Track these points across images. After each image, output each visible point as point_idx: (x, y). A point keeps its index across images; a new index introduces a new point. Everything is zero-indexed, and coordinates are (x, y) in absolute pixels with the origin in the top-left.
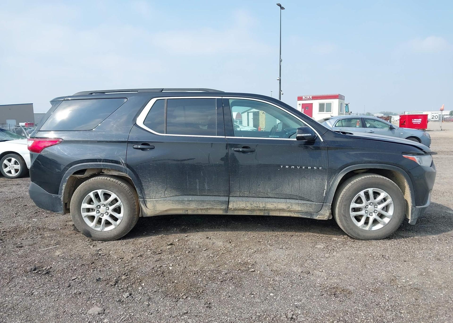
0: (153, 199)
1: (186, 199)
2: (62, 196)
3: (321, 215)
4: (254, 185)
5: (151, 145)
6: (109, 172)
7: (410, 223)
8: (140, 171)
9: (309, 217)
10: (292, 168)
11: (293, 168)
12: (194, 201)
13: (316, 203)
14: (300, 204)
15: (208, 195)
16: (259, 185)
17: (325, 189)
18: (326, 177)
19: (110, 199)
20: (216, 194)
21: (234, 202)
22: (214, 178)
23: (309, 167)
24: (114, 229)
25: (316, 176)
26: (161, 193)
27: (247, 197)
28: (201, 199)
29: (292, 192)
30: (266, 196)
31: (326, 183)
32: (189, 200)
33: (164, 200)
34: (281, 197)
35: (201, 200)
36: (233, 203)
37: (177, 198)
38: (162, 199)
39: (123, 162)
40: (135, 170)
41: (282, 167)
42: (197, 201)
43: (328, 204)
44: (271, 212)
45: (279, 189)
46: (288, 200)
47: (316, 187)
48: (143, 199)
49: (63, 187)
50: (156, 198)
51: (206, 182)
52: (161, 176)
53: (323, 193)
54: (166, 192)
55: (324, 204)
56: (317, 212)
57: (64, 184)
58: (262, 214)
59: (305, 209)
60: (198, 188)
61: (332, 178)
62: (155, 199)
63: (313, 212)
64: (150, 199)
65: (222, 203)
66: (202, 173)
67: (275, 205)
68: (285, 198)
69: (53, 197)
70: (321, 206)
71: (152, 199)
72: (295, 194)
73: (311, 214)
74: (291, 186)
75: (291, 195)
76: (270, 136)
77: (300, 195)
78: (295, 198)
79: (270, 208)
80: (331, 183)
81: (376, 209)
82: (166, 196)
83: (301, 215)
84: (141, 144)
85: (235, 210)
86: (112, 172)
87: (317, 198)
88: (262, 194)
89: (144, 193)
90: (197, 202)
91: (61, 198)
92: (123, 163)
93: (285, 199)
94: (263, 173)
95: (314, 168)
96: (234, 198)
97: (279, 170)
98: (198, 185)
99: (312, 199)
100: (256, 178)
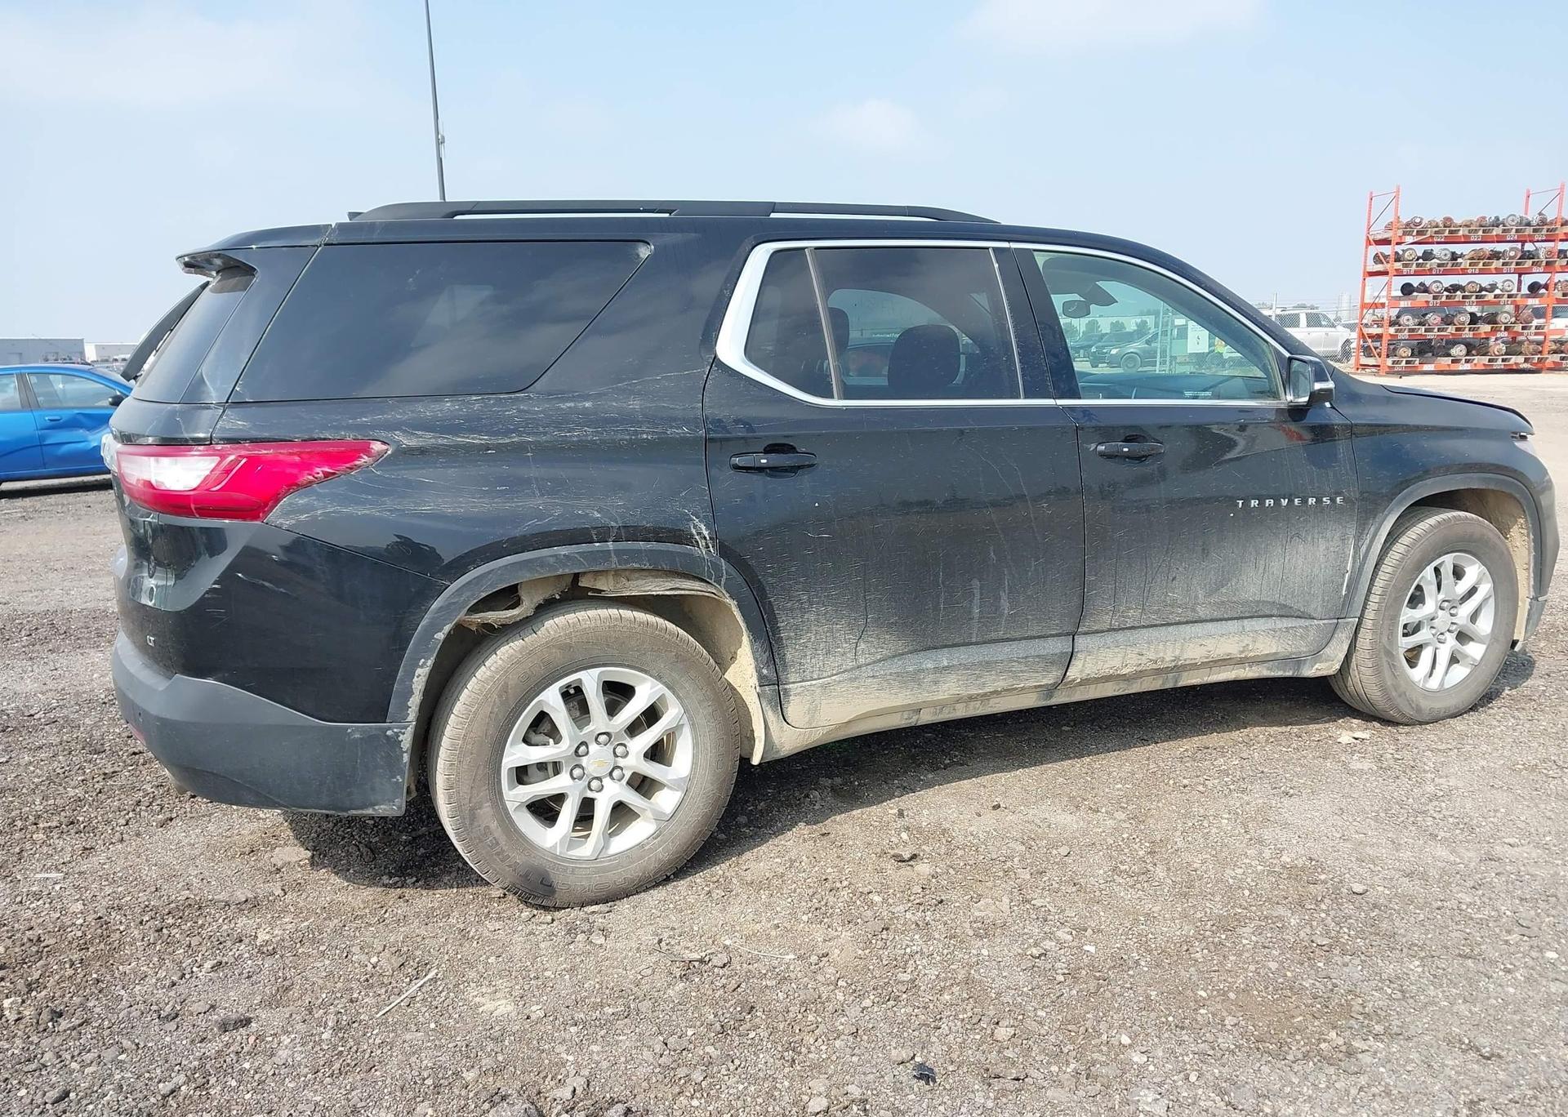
0: (814, 682)
1: (929, 666)
2: (406, 728)
3: (1325, 663)
4: (1159, 580)
5: (803, 450)
6: (627, 584)
8: (770, 568)
9: (1289, 674)
10: (1267, 505)
11: (1269, 505)
12: (958, 667)
13: (1321, 622)
14: (1278, 633)
15: (1008, 640)
16: (1174, 579)
17: (1348, 570)
18: (1351, 531)
19: (633, 709)
20: (1035, 630)
21: (1090, 653)
22: (1033, 568)
23: (1310, 500)
24: (655, 836)
25: (1327, 529)
26: (842, 650)
27: (1133, 628)
28: (981, 659)
29: (1264, 592)
30: (1191, 616)
31: (1350, 551)
32: (942, 665)
33: (852, 680)
34: (1230, 615)
35: (980, 663)
36: (1083, 659)
37: (896, 666)
38: (845, 675)
39: (706, 533)
40: (753, 563)
41: (1240, 506)
42: (966, 667)
43: (1350, 620)
44: (1185, 675)
45: (1229, 585)
46: (1246, 621)
47: (1326, 567)
48: (776, 687)
49: (415, 679)
50: (825, 674)
51: (1006, 588)
52: (846, 582)
53: (1342, 585)
54: (862, 646)
55: (1340, 620)
56: (1316, 654)
57: (422, 667)
58: (1157, 685)
59: (1287, 647)
60: (976, 616)
61: (1366, 532)
62: (820, 681)
63: (1302, 656)
64: (803, 681)
65: (1049, 661)
66: (992, 554)
67: (1210, 644)
68: (1241, 615)
69: (356, 740)
70: (1333, 626)
71: (809, 683)
72: (1268, 599)
73: (1298, 662)
74: (1261, 570)
75: (1258, 602)
77: (1282, 600)
78: (1268, 612)
79: (1191, 659)
80: (1364, 548)
81: (1454, 619)
82: (862, 661)
83: (1268, 669)
85: (1086, 682)
86: (640, 582)
87: (1324, 605)
88: (1180, 611)
89: (783, 658)
90: (968, 669)
91: (400, 739)
92: (705, 538)
94: (1186, 533)
95: (1324, 499)
96: (1090, 638)
97: (1232, 515)
98: (977, 600)
99: (1310, 611)
100: (1167, 553)
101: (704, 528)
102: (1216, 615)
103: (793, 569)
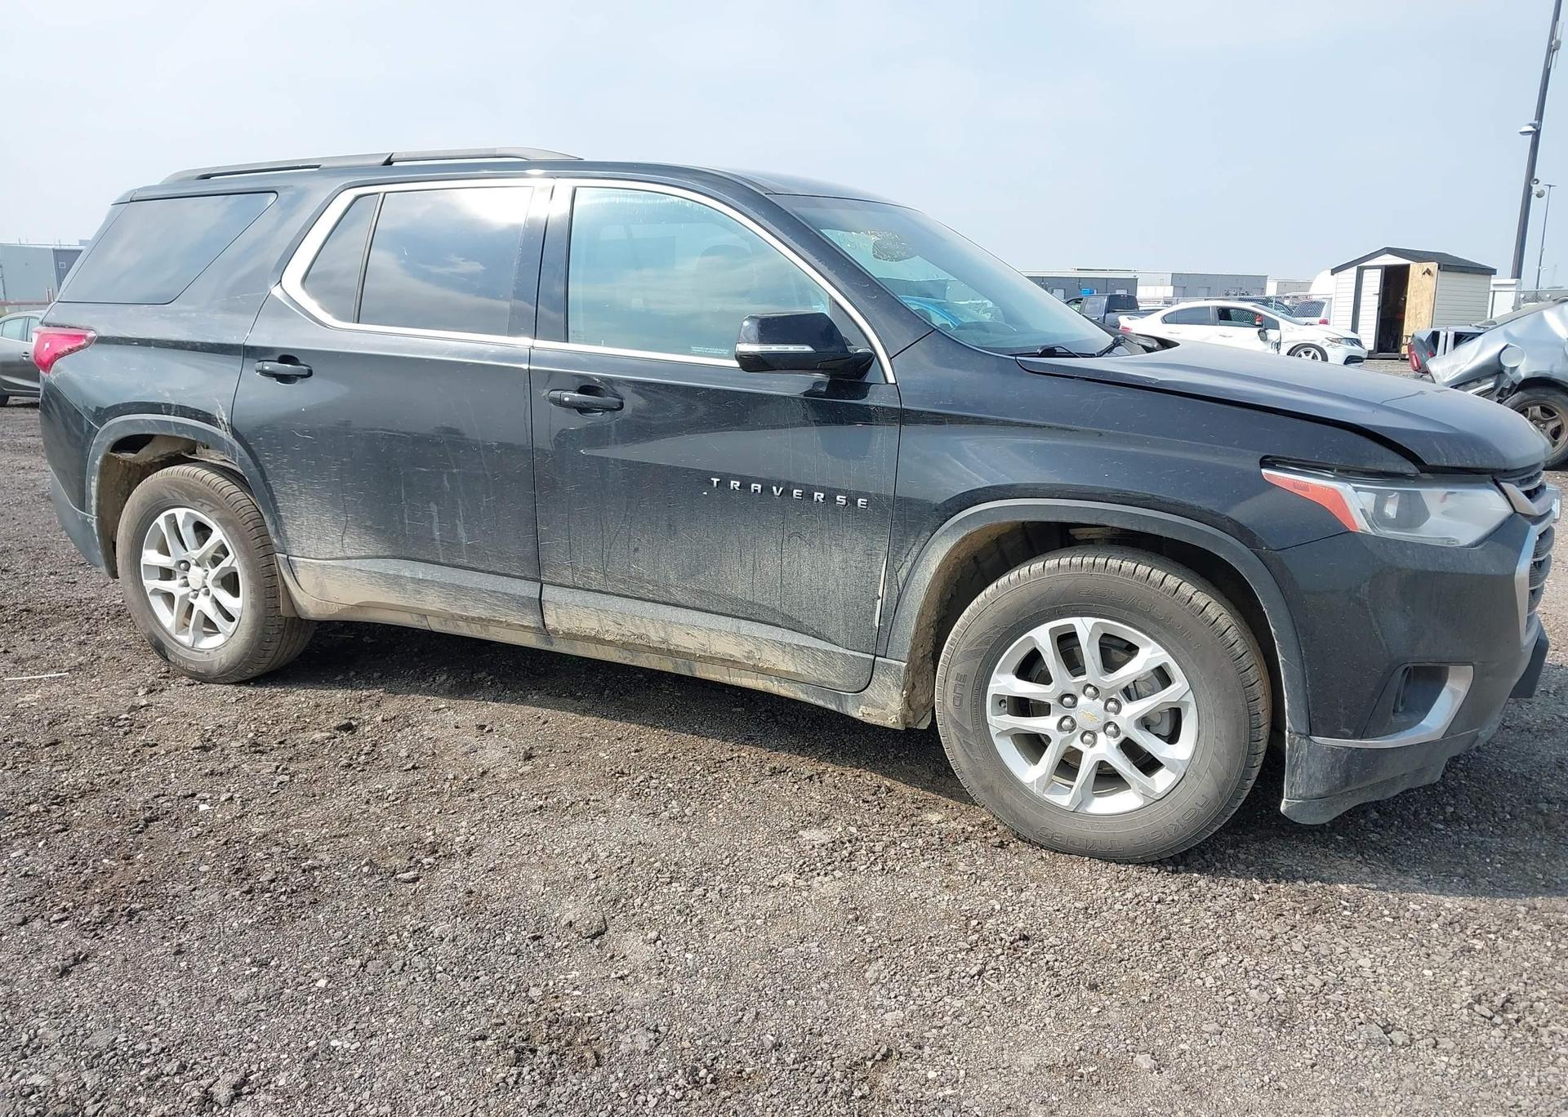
0: (313, 561)
1: (406, 574)
2: (93, 519)
3: (873, 706)
4: (618, 548)
5: (304, 363)
7: (1286, 812)
8: (263, 454)
9: (833, 707)
11: (756, 491)
12: (433, 583)
13: (849, 652)
14: (788, 649)
15: (473, 569)
16: (636, 550)
17: (879, 598)
18: (882, 547)
20: (498, 567)
21: (559, 605)
22: (485, 504)
23: (816, 494)
25: (843, 536)
26: (331, 539)
27: (600, 592)
28: (452, 582)
29: (757, 594)
30: (666, 596)
31: (881, 571)
32: (417, 577)
33: (344, 568)
34: (720, 609)
36: (555, 609)
37: (379, 566)
38: (336, 561)
39: (225, 419)
40: (255, 449)
42: (443, 586)
43: (894, 662)
44: (697, 665)
45: (708, 573)
46: (743, 622)
47: (845, 584)
48: (286, 556)
49: (92, 488)
50: (320, 557)
51: (461, 519)
52: (328, 480)
53: (873, 612)
54: (346, 540)
55: (877, 658)
56: (858, 691)
57: (94, 478)
58: (667, 666)
59: (809, 670)
60: (438, 538)
61: (905, 551)
62: (318, 561)
63: (840, 689)
64: (303, 557)
65: (522, 603)
66: (446, 482)
67: (699, 637)
68: (733, 613)
70: (869, 664)
71: (309, 560)
72: (766, 604)
73: (836, 695)
74: (749, 566)
75: (752, 603)
76: (694, 349)
77: (785, 610)
78: (769, 620)
79: (685, 648)
80: (903, 573)
81: (1112, 717)
82: (349, 553)
83: (802, 691)
84: (276, 359)
85: (570, 636)
87: (850, 631)
88: (651, 587)
89: (285, 533)
91: (92, 525)
92: (225, 423)
93: (734, 619)
94: (648, 503)
95: (838, 498)
96: (557, 589)
97: (705, 493)
98: (436, 524)
99: (830, 631)
100: (625, 520)
101: (224, 415)
102: (698, 603)
103: (285, 460)
